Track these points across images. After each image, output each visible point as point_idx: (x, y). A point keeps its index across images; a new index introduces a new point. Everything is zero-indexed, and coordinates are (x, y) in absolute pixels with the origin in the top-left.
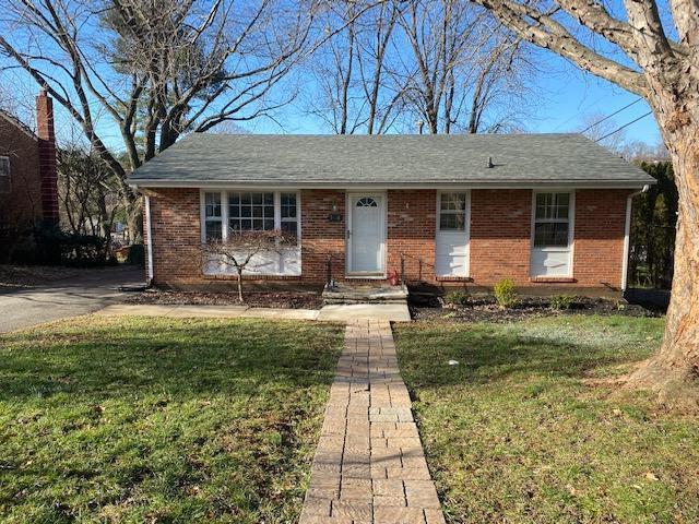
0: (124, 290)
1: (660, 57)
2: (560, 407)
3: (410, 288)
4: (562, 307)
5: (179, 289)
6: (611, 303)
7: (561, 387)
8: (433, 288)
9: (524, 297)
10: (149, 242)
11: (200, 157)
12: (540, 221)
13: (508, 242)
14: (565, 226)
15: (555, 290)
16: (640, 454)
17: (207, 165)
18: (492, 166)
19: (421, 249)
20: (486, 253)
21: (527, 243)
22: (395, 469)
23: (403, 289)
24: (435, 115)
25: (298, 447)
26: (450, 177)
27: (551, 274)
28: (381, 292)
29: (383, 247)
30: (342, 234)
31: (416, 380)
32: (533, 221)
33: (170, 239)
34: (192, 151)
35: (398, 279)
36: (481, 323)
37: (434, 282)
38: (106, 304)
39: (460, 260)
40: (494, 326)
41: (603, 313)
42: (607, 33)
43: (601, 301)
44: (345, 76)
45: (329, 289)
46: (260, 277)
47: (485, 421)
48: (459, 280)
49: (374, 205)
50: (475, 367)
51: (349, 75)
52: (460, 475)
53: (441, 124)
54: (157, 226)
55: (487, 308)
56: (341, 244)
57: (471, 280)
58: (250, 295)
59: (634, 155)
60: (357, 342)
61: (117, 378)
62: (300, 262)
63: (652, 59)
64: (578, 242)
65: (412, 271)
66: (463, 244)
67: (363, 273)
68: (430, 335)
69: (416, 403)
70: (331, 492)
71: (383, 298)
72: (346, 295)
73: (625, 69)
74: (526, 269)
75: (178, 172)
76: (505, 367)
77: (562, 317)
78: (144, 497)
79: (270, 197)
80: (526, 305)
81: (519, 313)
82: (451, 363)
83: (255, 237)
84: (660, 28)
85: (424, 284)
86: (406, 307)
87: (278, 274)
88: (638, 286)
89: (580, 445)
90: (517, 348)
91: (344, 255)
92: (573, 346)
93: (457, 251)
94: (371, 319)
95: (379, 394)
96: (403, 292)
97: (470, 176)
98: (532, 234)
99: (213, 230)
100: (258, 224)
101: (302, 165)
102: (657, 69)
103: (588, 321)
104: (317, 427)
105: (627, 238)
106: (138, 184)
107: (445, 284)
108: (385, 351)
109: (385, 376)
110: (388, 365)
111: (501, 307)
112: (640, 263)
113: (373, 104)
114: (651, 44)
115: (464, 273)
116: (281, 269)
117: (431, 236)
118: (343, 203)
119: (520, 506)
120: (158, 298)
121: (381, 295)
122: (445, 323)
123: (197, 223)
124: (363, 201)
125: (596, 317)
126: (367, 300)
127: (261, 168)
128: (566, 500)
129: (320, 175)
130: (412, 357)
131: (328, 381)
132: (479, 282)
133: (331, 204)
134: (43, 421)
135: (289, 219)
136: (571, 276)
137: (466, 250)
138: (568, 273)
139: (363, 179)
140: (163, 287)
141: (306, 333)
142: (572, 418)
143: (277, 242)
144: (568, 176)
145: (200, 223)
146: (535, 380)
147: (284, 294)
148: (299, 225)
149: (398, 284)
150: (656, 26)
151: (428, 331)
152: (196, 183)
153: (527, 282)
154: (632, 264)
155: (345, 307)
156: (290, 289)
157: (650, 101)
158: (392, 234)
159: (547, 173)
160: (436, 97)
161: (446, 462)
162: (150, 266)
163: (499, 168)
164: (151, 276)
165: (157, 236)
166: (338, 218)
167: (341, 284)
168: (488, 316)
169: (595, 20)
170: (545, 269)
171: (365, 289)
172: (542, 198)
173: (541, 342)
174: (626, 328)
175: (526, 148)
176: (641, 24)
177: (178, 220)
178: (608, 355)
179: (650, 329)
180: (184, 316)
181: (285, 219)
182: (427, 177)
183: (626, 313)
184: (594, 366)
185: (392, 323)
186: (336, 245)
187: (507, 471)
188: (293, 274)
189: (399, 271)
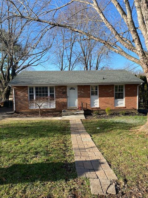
0: (7, 114)
1: (143, 57)
2: (125, 136)
3: (84, 111)
4: (123, 114)
5: (22, 113)
6: (135, 113)
7: (125, 132)
8: (90, 111)
9: (113, 112)
10: (14, 101)
11: (27, 77)
12: (116, 92)
13: (108, 98)
14: (122, 94)
15: (121, 110)
16: (143, 144)
17: (29, 80)
18: (104, 79)
19: (86, 100)
20: (103, 101)
21: (113, 98)
22: (91, 150)
23: (82, 111)
24: (87, 64)
25: (69, 147)
26: (93, 82)
27: (119, 106)
28: (77, 112)
29: (77, 100)
30: (66, 97)
31: (91, 132)
32: (115, 93)
33: (20, 99)
34: (24, 76)
35: (81, 108)
36: (103, 119)
37: (90, 109)
38: (4, 118)
39: (97, 103)
40: (106, 119)
41: (133, 115)
42: (132, 50)
43: (132, 112)
44: (62, 54)
45: (64, 112)
46: (44, 109)
47: (108, 140)
48: (96, 108)
49: (74, 89)
50: (104, 129)
51: (63, 53)
52: (106, 150)
53: (89, 67)
54: (16, 96)
55: (104, 115)
56: (66, 100)
57: (99, 108)
58: (42, 114)
59: (138, 73)
60: (73, 124)
61: (19, 135)
62: (55, 105)
63: (142, 57)
64: (126, 97)
65: (84, 106)
66: (97, 99)
67: (72, 107)
68: (91, 122)
69: (92, 137)
70: (79, 154)
71: (78, 114)
72: (68, 113)
73: (136, 59)
74: (113, 105)
75: (22, 82)
76: (111, 129)
77: (123, 117)
78: (40, 157)
79: (46, 88)
80: (113, 114)
81: (112, 116)
82: (98, 128)
83: (44, 98)
84: (143, 51)
85: (88, 109)
86: (84, 116)
87: (49, 108)
88: (141, 108)
89: (130, 143)
90: (113, 124)
91: (67, 103)
92: (126, 123)
93: (95, 101)
94: (76, 119)
95: (83, 136)
96: (83, 112)
97: (98, 81)
98: (114, 96)
99: (31, 97)
100: (44, 95)
101: (55, 79)
102: (143, 60)
103: (129, 117)
104: (71, 143)
105: (138, 96)
106: (11, 85)
107: (93, 109)
108: (81, 126)
109: (83, 132)
110: (82, 129)
111: (108, 115)
112: (141, 102)
113: (70, 61)
114: (141, 54)
115: (98, 106)
116: (50, 107)
117: (89, 97)
118: (66, 89)
119: (119, 155)
120: (17, 116)
121: (77, 113)
122: (94, 119)
123: (27, 95)
124: (71, 88)
125: (131, 116)
126: (73, 114)
127: (44, 80)
128: (128, 153)
129: (60, 82)
130: (88, 127)
131: (70, 134)
132: (101, 109)
133: (63, 89)
134: (9, 144)
135: (52, 93)
136: (125, 106)
137: (98, 100)
138: (124, 105)
139: (71, 83)
140: (18, 113)
141: (60, 123)
142: (128, 138)
143: (49, 100)
144: (123, 81)
145: (28, 95)
146: (119, 131)
147: (51, 113)
148: (55, 95)
149: (81, 110)
150: (142, 50)
151: (90, 121)
152: (27, 85)
153: (114, 108)
154: (139, 103)
155: (68, 116)
156: (52, 112)
157: (142, 66)
158: (79, 97)
159: (117, 80)
160: (87, 60)
161: (102, 148)
162: (14, 107)
163: (106, 79)
164: (15, 110)
165: (16, 99)
166: (65, 93)
167: (66, 110)
168: (105, 117)
169: (129, 47)
170: (118, 105)
171: (73, 111)
172: (116, 87)
173: (119, 123)
174: (138, 119)
175: (112, 74)
176: (139, 50)
177: (22, 94)
178: (135, 125)
179: (144, 119)
180: (26, 120)
181: (51, 94)
182: (88, 82)
183: (138, 115)
184: (132, 128)
185: (81, 120)
186: (64, 100)
187: (115, 149)
188: (53, 108)
189: (81, 106)
